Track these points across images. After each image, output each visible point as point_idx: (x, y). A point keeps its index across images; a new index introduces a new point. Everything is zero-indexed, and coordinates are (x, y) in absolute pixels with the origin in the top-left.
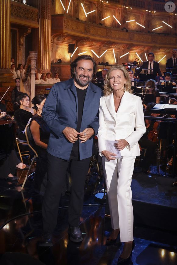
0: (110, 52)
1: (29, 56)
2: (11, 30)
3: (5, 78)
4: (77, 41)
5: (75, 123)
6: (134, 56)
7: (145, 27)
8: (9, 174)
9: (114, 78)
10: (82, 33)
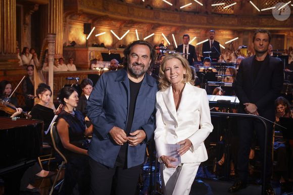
0: (132, 32)
1: (46, 39)
2: (16, 6)
3: (10, 64)
4: (94, 21)
5: (125, 123)
6: (160, 37)
7: (172, 5)
8: (28, 185)
9: (171, 69)
10: (100, 10)
